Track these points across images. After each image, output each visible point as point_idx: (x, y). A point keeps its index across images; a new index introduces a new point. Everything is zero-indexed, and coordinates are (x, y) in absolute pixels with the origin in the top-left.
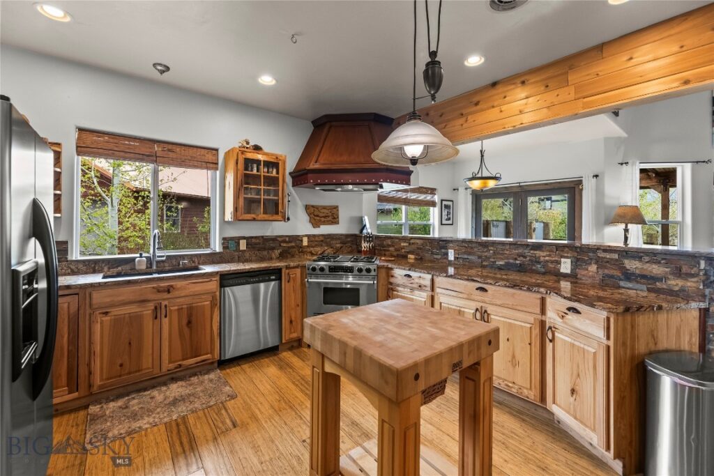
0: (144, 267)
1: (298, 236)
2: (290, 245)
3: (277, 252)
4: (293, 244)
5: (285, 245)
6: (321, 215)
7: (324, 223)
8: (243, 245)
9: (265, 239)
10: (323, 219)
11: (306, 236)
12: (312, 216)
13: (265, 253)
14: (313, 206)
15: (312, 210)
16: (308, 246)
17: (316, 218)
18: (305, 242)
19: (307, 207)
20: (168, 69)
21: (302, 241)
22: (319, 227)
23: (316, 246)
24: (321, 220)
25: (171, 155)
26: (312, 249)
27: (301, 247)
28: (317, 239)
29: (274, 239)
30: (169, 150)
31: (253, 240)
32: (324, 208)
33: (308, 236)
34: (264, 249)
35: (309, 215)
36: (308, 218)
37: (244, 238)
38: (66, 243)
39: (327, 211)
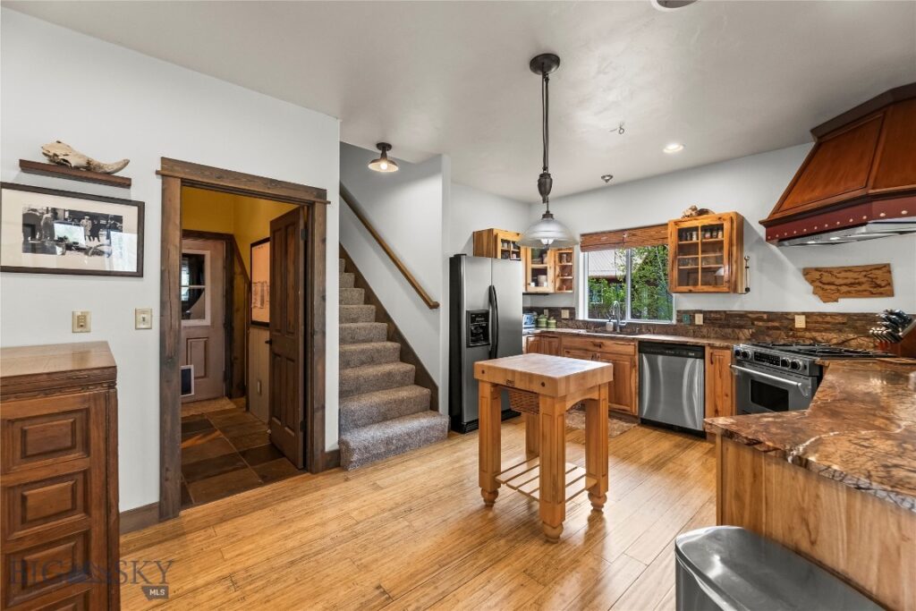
0: (612, 330)
1: (787, 314)
2: (770, 324)
3: (747, 332)
4: (776, 324)
5: (761, 324)
6: (838, 282)
7: (848, 295)
8: (699, 319)
9: (729, 316)
10: (844, 289)
11: (803, 314)
12: (818, 284)
13: (729, 331)
14: (817, 270)
15: (817, 275)
16: (806, 329)
17: (826, 287)
18: (800, 322)
19: (806, 273)
20: (611, 177)
21: (793, 320)
22: (836, 301)
23: (826, 330)
24: (838, 290)
25: (634, 238)
26: (815, 334)
27: (793, 329)
28: (828, 319)
29: (743, 316)
30: (634, 235)
31: (713, 315)
32: (848, 270)
33: (808, 315)
34: (728, 326)
35: (812, 282)
36: (811, 288)
37: (700, 312)
38: (573, 309)
39: (856, 275)
